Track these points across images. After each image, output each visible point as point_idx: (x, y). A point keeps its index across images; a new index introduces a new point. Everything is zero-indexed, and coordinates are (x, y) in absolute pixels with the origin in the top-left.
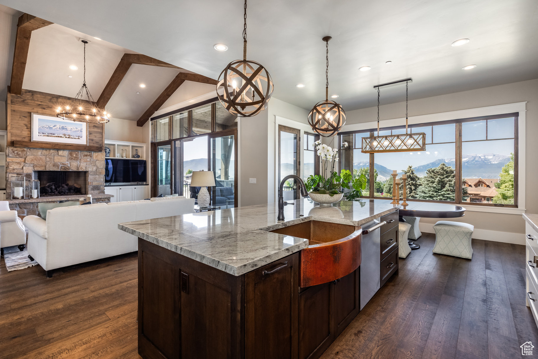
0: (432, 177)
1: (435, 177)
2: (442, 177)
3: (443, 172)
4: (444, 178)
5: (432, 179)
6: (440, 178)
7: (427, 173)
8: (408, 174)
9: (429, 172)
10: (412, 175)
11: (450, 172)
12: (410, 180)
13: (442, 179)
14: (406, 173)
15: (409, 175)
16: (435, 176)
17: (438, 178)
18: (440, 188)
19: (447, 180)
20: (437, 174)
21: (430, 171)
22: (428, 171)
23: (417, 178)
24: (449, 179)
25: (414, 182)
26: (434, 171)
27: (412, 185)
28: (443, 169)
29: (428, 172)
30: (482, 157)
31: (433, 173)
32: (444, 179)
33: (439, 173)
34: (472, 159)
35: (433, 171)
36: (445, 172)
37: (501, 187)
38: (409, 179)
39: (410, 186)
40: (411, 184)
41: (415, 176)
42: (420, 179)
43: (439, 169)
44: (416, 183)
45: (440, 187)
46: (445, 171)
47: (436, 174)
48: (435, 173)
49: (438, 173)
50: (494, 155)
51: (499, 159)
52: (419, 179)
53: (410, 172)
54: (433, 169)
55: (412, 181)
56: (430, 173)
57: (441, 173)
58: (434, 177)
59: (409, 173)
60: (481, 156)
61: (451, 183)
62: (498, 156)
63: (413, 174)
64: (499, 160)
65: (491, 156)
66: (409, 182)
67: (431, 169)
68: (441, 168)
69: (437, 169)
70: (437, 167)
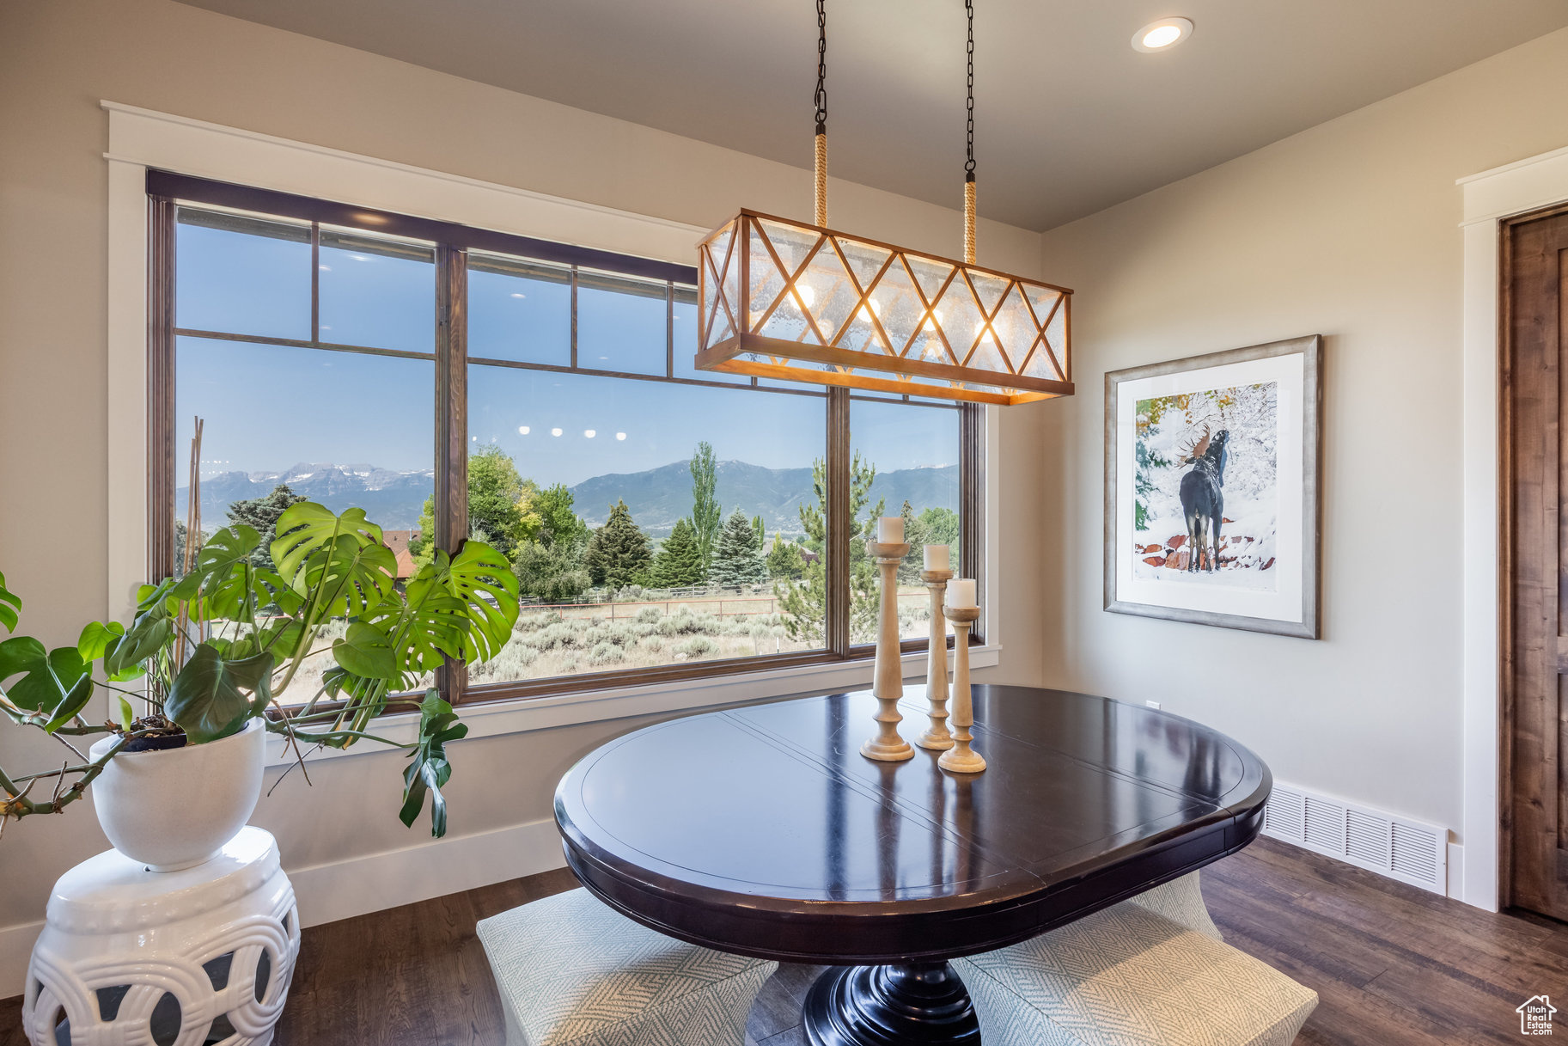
1: (260, 528)
7: (229, 516)
9: (237, 512)
16: (257, 525)
17: (268, 533)
20: (265, 519)
21: (240, 508)
22: (233, 508)
26: (255, 508)
28: (282, 502)
29: (234, 514)
31: (253, 515)
33: (272, 516)
35: (252, 511)
37: (422, 553)
43: (271, 503)
47: (261, 518)
48: (256, 517)
49: (269, 514)
54: (251, 501)
56: (242, 517)
67: (245, 502)
68: (274, 500)
69: (265, 503)
70: (266, 498)
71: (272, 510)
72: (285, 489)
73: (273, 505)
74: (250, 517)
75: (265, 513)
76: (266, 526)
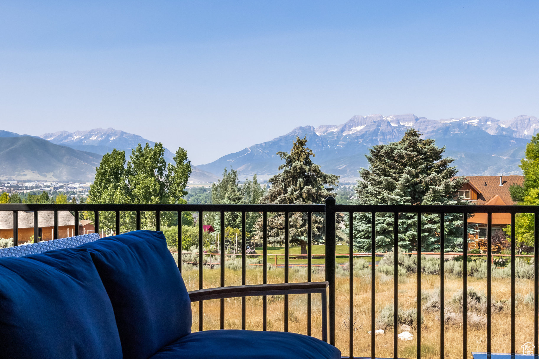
0: (385, 173)
1: (396, 171)
2: (413, 171)
3: (416, 156)
4: (416, 176)
5: (386, 178)
6: (409, 173)
8: (297, 164)
10: (307, 168)
11: (431, 157)
12: (302, 183)
13: (414, 177)
14: (291, 161)
15: (301, 168)
16: (393, 168)
17: (404, 175)
18: (410, 204)
19: (427, 179)
21: (378, 152)
22: (372, 152)
23: (321, 176)
24: (432, 175)
25: (314, 190)
26: (392, 152)
27: (309, 199)
28: (413, 146)
29: (373, 158)
30: (392, 124)
31: (389, 158)
32: (419, 177)
33: (406, 159)
34: (373, 129)
35: (389, 154)
36: (421, 157)
38: (300, 180)
39: (304, 201)
40: (304, 196)
41: (315, 171)
42: (328, 180)
43: (403, 146)
44: (317, 191)
45: (408, 201)
46: (420, 152)
47: (396, 161)
48: (393, 160)
49: (403, 158)
50: (417, 120)
51: (426, 128)
52: (325, 177)
53: (301, 160)
54: (388, 146)
55: (310, 187)
57: (412, 158)
58: (392, 170)
59: (299, 160)
60: (392, 121)
61: (437, 188)
62: (424, 122)
63: (308, 162)
64: (426, 131)
65: (410, 120)
66: (301, 188)
67: (382, 147)
68: (406, 144)
69: (399, 147)
70: (398, 143)
71: (406, 154)
72: (414, 134)
73: (406, 149)
74: (387, 160)
75: (401, 156)
76: (401, 169)
